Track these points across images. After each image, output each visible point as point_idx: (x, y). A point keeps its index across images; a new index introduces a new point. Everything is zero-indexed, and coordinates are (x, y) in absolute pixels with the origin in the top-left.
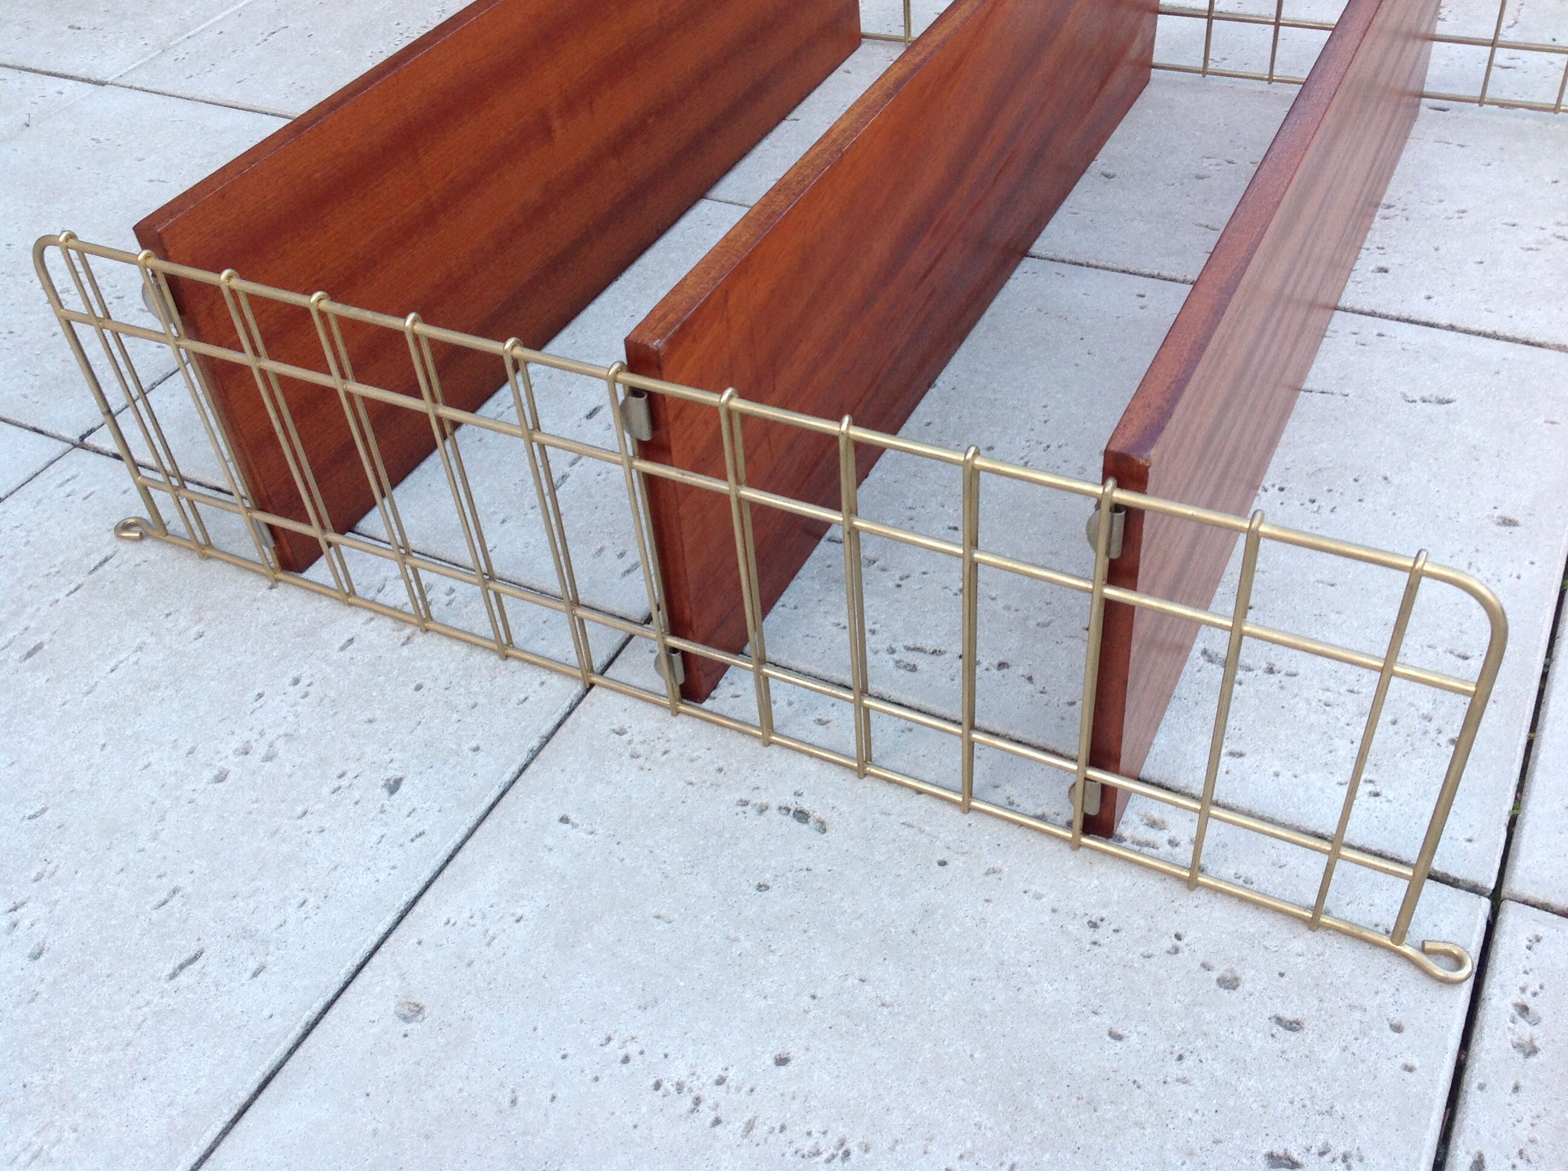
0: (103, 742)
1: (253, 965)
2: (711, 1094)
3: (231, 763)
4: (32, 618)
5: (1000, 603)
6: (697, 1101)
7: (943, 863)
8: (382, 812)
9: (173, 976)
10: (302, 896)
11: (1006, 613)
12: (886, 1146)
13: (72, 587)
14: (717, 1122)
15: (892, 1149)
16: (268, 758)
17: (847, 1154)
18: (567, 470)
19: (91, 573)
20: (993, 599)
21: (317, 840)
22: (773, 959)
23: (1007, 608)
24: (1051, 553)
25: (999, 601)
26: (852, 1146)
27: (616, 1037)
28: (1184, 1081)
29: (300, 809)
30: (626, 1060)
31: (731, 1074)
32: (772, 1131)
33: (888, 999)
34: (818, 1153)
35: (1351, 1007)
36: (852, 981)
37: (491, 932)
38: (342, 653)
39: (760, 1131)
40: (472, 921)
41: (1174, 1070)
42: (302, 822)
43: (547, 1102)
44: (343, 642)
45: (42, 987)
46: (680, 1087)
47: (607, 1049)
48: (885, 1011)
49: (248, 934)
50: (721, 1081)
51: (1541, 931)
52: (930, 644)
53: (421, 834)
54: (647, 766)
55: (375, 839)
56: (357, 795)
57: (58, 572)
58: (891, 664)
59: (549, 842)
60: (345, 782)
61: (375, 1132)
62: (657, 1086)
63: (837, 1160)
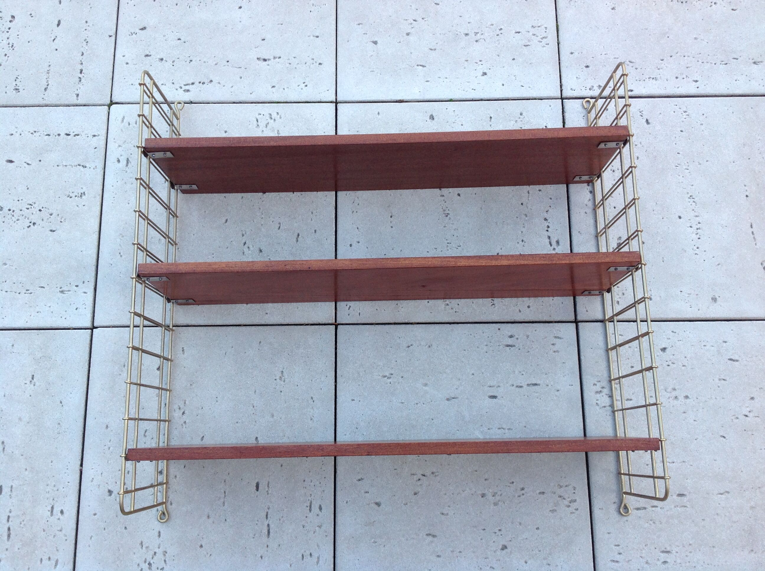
0: (695, 441)
1: (724, 344)
2: (695, 227)
3: (681, 398)
4: (671, 509)
5: (524, 230)
6: (697, 229)
7: (615, 208)
8: (672, 346)
9: (737, 361)
10: (703, 347)
11: (526, 227)
12: (686, 190)
13: (654, 509)
14: (699, 223)
15: (685, 188)
16: (674, 389)
17: (690, 196)
18: (525, 387)
19: (645, 508)
20: (522, 232)
21: (688, 356)
22: (659, 231)
23: (524, 227)
24: (497, 224)
25: (522, 230)
26: (689, 196)
27: (694, 253)
28: (641, 143)
29: (683, 368)
30: (698, 248)
31: (689, 226)
32: (695, 212)
33: (655, 203)
34: (694, 202)
35: (607, 118)
36: (655, 212)
37: (688, 295)
38: (633, 398)
39: (696, 214)
40: (687, 302)
41: (639, 145)
42: (686, 364)
43: (715, 258)
44: (629, 402)
45: (758, 389)
46: (697, 234)
47: (698, 253)
48: (658, 203)
49: (719, 352)
50: (691, 227)
51: (569, 89)
52: (547, 241)
53: (673, 332)
54: (625, 289)
55: (680, 342)
56: (671, 357)
57: (651, 520)
58: (559, 247)
59: (659, 299)
60: (670, 363)
61: (740, 288)
62: (699, 238)
63: (693, 197)
